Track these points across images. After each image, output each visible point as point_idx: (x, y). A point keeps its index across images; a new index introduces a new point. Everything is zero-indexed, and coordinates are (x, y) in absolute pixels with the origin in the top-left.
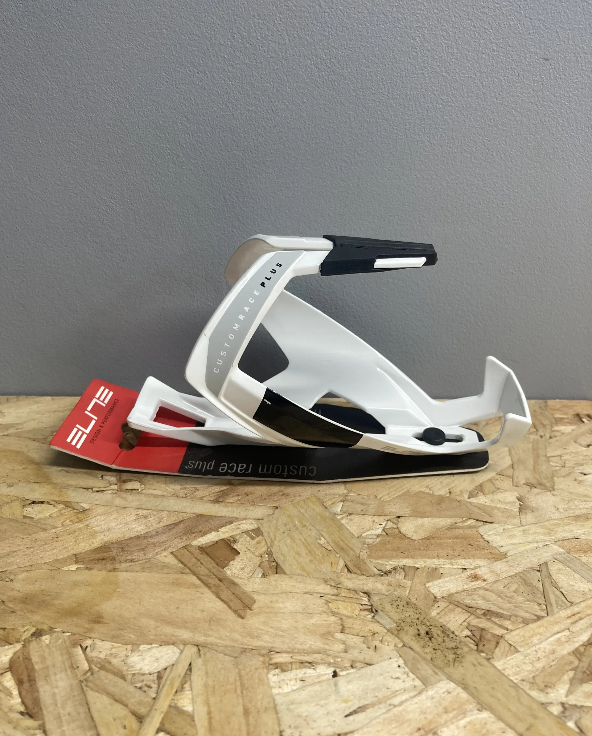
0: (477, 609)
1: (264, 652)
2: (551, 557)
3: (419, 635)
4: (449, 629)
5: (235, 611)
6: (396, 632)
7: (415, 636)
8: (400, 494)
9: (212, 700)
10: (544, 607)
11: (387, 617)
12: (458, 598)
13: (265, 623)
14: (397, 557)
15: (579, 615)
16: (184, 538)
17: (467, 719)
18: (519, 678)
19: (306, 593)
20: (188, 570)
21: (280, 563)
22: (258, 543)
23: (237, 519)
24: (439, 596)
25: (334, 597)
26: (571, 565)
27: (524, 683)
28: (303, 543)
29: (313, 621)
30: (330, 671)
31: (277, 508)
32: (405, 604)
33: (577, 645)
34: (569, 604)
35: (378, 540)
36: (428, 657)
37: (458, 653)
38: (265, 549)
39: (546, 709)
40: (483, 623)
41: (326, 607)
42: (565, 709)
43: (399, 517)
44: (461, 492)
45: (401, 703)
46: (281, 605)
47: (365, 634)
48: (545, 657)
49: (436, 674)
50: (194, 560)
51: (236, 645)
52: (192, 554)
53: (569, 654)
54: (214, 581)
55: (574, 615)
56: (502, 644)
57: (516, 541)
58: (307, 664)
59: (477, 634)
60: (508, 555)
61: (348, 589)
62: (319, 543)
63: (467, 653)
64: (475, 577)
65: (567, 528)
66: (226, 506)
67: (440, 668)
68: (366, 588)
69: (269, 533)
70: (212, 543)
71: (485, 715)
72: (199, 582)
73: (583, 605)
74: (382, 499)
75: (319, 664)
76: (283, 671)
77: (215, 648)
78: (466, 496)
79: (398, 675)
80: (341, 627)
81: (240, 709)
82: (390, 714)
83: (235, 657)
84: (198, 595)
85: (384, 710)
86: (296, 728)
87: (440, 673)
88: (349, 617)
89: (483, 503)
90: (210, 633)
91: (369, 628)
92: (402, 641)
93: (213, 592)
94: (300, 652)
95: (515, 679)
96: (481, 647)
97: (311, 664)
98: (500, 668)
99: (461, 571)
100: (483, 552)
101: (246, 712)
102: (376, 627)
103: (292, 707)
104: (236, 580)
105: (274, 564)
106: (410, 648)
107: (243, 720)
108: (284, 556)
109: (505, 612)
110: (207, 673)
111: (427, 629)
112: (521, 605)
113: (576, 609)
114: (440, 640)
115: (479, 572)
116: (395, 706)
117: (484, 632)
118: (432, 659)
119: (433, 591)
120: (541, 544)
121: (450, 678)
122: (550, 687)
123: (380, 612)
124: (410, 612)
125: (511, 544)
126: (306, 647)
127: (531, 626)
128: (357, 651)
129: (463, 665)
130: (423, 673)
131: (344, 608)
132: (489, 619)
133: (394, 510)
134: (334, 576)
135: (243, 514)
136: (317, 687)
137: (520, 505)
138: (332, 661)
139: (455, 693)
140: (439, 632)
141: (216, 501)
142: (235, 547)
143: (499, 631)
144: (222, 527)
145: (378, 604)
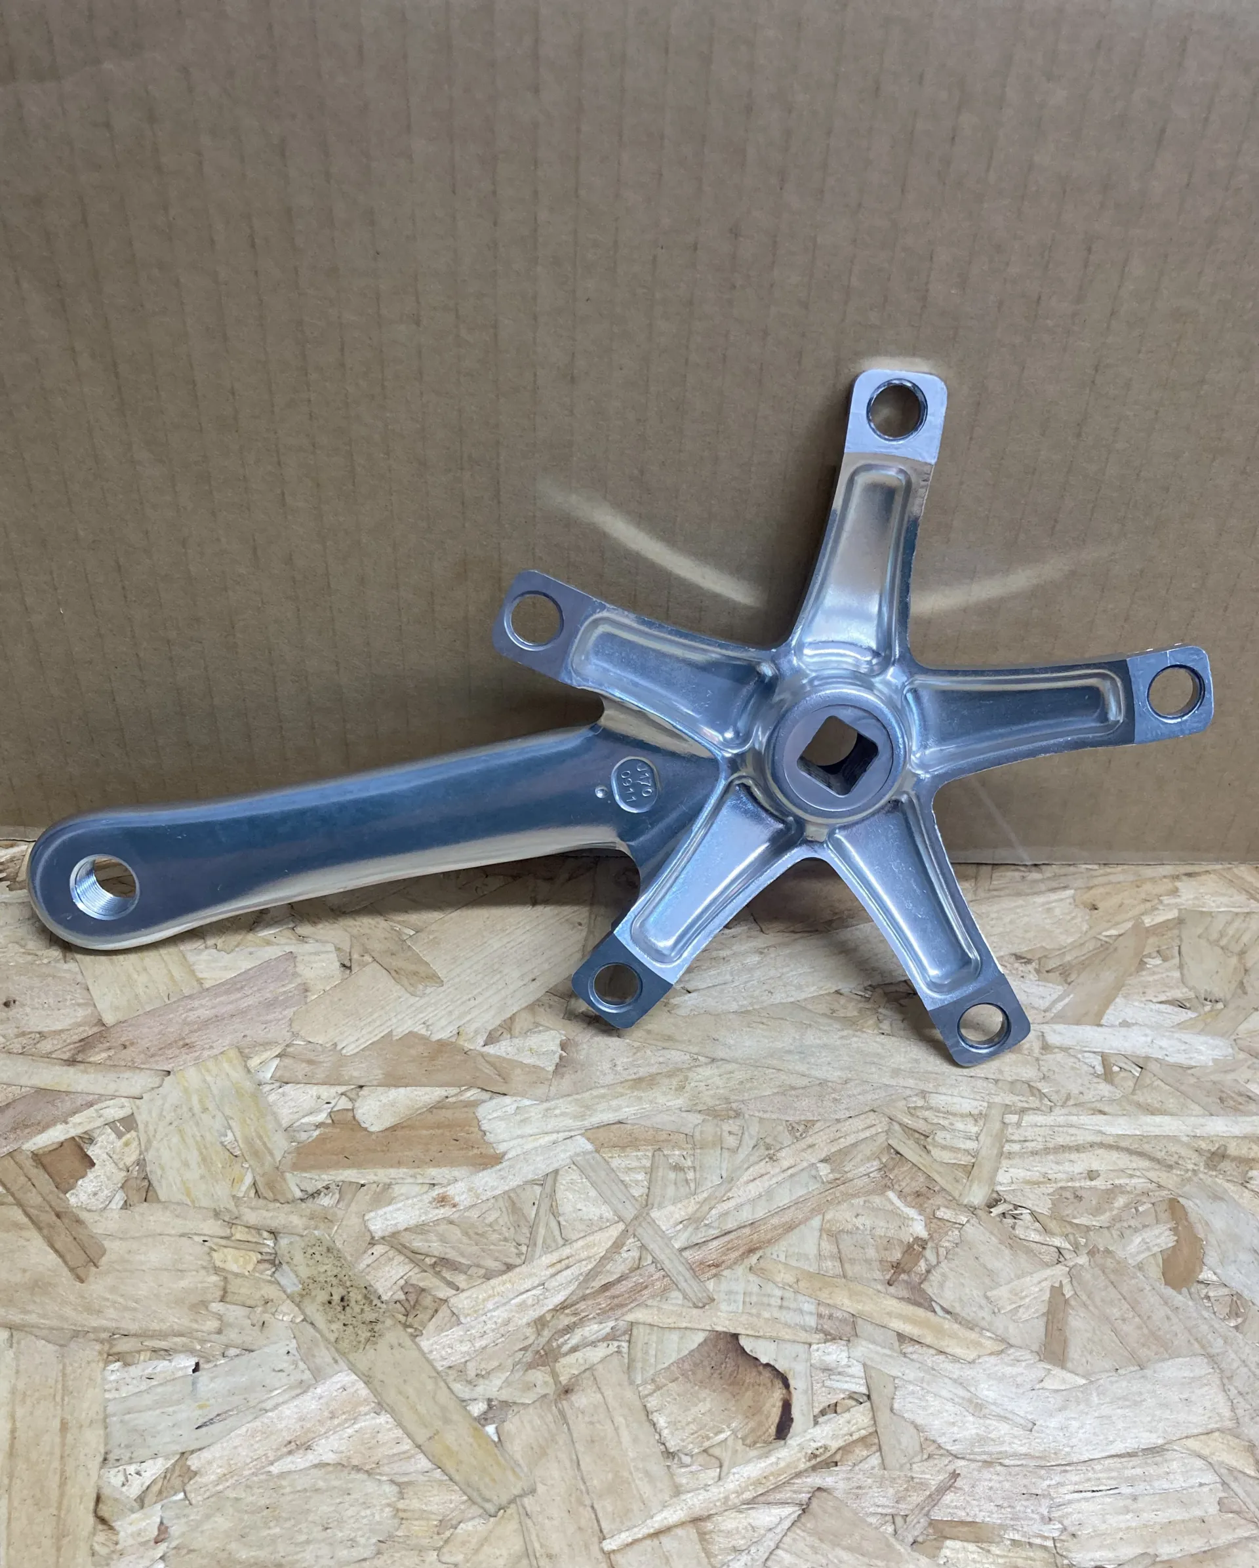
0: (427, 1255)
1: (105, 1335)
2: (568, 1161)
3: (330, 1302)
4: (375, 1291)
5: (72, 1270)
6: (298, 1300)
7: (324, 1304)
8: (375, 1039)
9: (20, 1412)
10: (524, 1249)
11: (292, 1275)
12: (406, 1238)
13: (113, 1289)
14: (337, 1165)
15: (567, 1261)
16: (12, 1136)
17: (357, 1427)
18: (446, 1363)
19: (182, 1235)
20: (10, 1199)
21: (155, 1183)
22: (127, 1144)
23: (101, 1098)
24: (377, 1236)
25: (223, 1242)
26: (592, 1174)
27: (450, 1372)
28: (197, 1142)
29: (183, 1284)
30: (191, 1363)
31: (169, 1073)
32: (325, 1250)
33: (546, 1309)
34: (561, 1242)
35: (317, 1133)
36: (333, 1339)
37: (376, 1329)
38: (134, 1157)
39: (465, 1408)
40: (428, 1281)
41: (208, 1258)
42: (490, 1407)
43: (361, 1087)
44: (476, 1032)
45: (276, 1407)
46: (142, 1258)
47: (252, 1303)
48: (493, 1330)
49: (336, 1362)
50: (23, 1179)
51: (66, 1326)
52: (21, 1168)
53: (528, 1324)
54: (49, 1218)
55: (560, 1262)
56: (444, 1312)
57: (528, 1130)
58: (162, 1353)
59: (412, 1298)
60: (506, 1157)
61: (248, 1227)
62: (222, 1143)
63: (388, 1329)
64: (443, 1200)
65: (614, 1103)
66: (85, 1072)
67: (343, 1354)
68: (274, 1224)
69: (146, 1125)
70: (54, 1147)
71: (384, 1419)
72: (25, 1220)
73: (581, 1243)
74: (344, 1051)
75: (181, 1352)
76: (126, 1364)
77: (36, 1331)
78: (481, 1041)
79: (284, 1365)
80: (221, 1293)
81: (56, 1424)
82: (257, 1423)
83: (61, 1346)
84: (22, 1242)
85: (250, 1418)
86: (127, 1446)
87: (340, 1361)
88: (237, 1275)
89: (504, 1055)
90: (31, 1307)
91: (262, 1292)
92: (303, 1313)
93: (44, 1237)
94: (155, 1335)
95: (440, 1365)
96: (410, 1319)
97: (167, 1353)
98: (426, 1350)
99: (426, 1187)
100: (471, 1153)
101: (64, 1427)
102: (271, 1292)
103: (127, 1417)
104: (84, 1215)
105: (146, 1183)
106: (312, 1324)
107: (58, 1440)
108: (163, 1169)
109: (463, 1261)
110: (17, 1372)
111: (344, 1293)
112: (492, 1247)
113: (567, 1251)
114: (357, 1309)
115: (451, 1191)
116: (267, 1411)
117: (424, 1294)
118: (337, 1340)
119: (372, 1228)
120: (562, 1135)
121: (353, 1368)
122: (483, 1376)
123: (285, 1266)
124: (328, 1266)
125: (519, 1137)
126: (164, 1327)
127: (493, 1282)
128: (236, 1330)
129: (378, 1347)
130: (318, 1361)
131: (234, 1261)
132: (438, 1273)
133: (356, 1074)
134: (231, 1205)
135: (111, 1088)
136: (169, 1388)
137: (561, 1058)
138: (198, 1347)
139: (352, 1390)
140: (360, 1297)
141: (72, 1062)
142: (89, 1153)
143: (444, 1292)
144: (75, 1113)
145: (286, 1253)
